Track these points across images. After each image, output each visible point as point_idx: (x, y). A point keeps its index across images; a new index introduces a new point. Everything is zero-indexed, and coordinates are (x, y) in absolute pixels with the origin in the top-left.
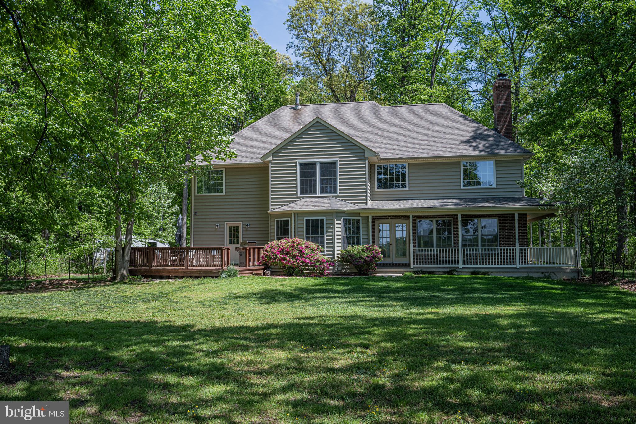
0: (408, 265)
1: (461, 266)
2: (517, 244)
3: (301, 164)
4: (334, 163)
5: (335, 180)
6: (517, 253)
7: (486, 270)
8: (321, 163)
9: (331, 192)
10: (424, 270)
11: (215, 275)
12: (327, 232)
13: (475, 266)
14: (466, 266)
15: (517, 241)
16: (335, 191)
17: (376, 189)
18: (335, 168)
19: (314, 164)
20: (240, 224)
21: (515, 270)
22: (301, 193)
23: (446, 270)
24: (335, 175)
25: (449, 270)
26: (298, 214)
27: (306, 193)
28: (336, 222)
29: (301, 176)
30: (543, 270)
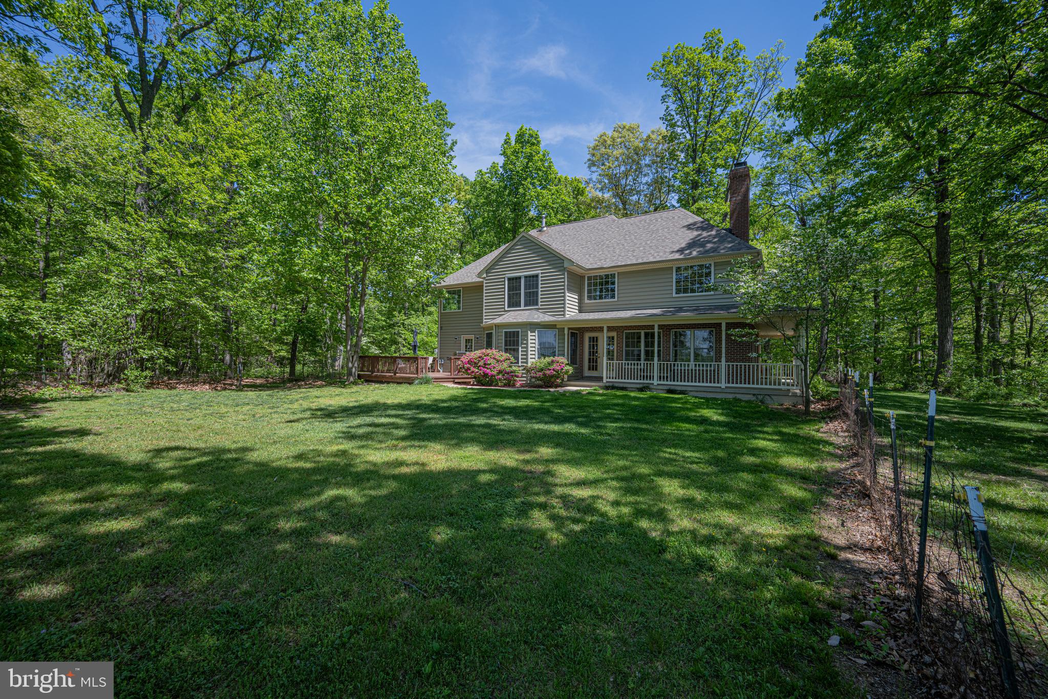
0: (600, 379)
1: (655, 382)
2: (723, 359)
3: (509, 279)
4: (537, 276)
5: (537, 292)
6: (723, 370)
7: (684, 389)
8: (526, 277)
9: (533, 305)
10: (616, 385)
11: (410, 382)
12: (522, 343)
13: (672, 383)
14: (662, 382)
15: (724, 355)
16: (537, 304)
17: (586, 301)
18: (537, 281)
19: (520, 278)
20: (472, 337)
21: (719, 390)
22: (509, 307)
23: (638, 386)
24: (537, 287)
25: (641, 386)
26: (498, 326)
27: (513, 306)
28: (529, 334)
29: (509, 290)
30: (756, 392)
